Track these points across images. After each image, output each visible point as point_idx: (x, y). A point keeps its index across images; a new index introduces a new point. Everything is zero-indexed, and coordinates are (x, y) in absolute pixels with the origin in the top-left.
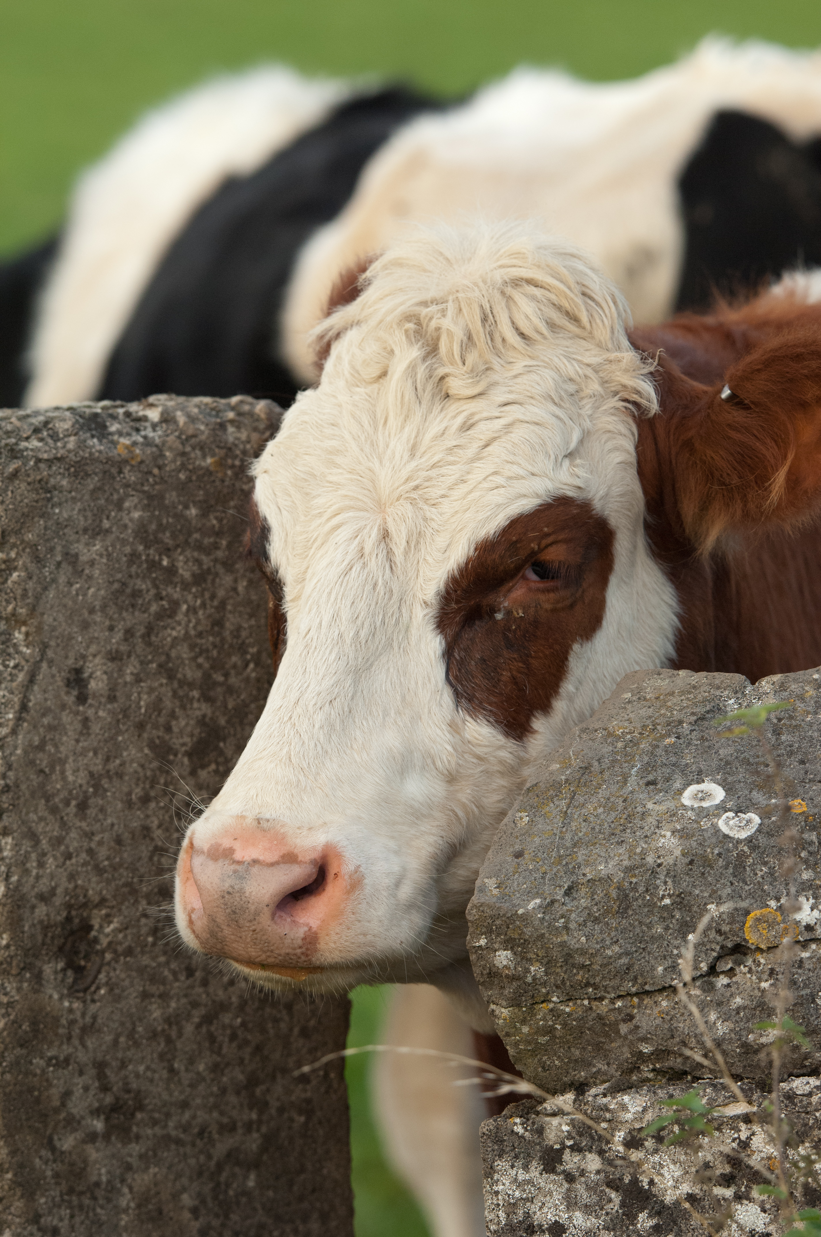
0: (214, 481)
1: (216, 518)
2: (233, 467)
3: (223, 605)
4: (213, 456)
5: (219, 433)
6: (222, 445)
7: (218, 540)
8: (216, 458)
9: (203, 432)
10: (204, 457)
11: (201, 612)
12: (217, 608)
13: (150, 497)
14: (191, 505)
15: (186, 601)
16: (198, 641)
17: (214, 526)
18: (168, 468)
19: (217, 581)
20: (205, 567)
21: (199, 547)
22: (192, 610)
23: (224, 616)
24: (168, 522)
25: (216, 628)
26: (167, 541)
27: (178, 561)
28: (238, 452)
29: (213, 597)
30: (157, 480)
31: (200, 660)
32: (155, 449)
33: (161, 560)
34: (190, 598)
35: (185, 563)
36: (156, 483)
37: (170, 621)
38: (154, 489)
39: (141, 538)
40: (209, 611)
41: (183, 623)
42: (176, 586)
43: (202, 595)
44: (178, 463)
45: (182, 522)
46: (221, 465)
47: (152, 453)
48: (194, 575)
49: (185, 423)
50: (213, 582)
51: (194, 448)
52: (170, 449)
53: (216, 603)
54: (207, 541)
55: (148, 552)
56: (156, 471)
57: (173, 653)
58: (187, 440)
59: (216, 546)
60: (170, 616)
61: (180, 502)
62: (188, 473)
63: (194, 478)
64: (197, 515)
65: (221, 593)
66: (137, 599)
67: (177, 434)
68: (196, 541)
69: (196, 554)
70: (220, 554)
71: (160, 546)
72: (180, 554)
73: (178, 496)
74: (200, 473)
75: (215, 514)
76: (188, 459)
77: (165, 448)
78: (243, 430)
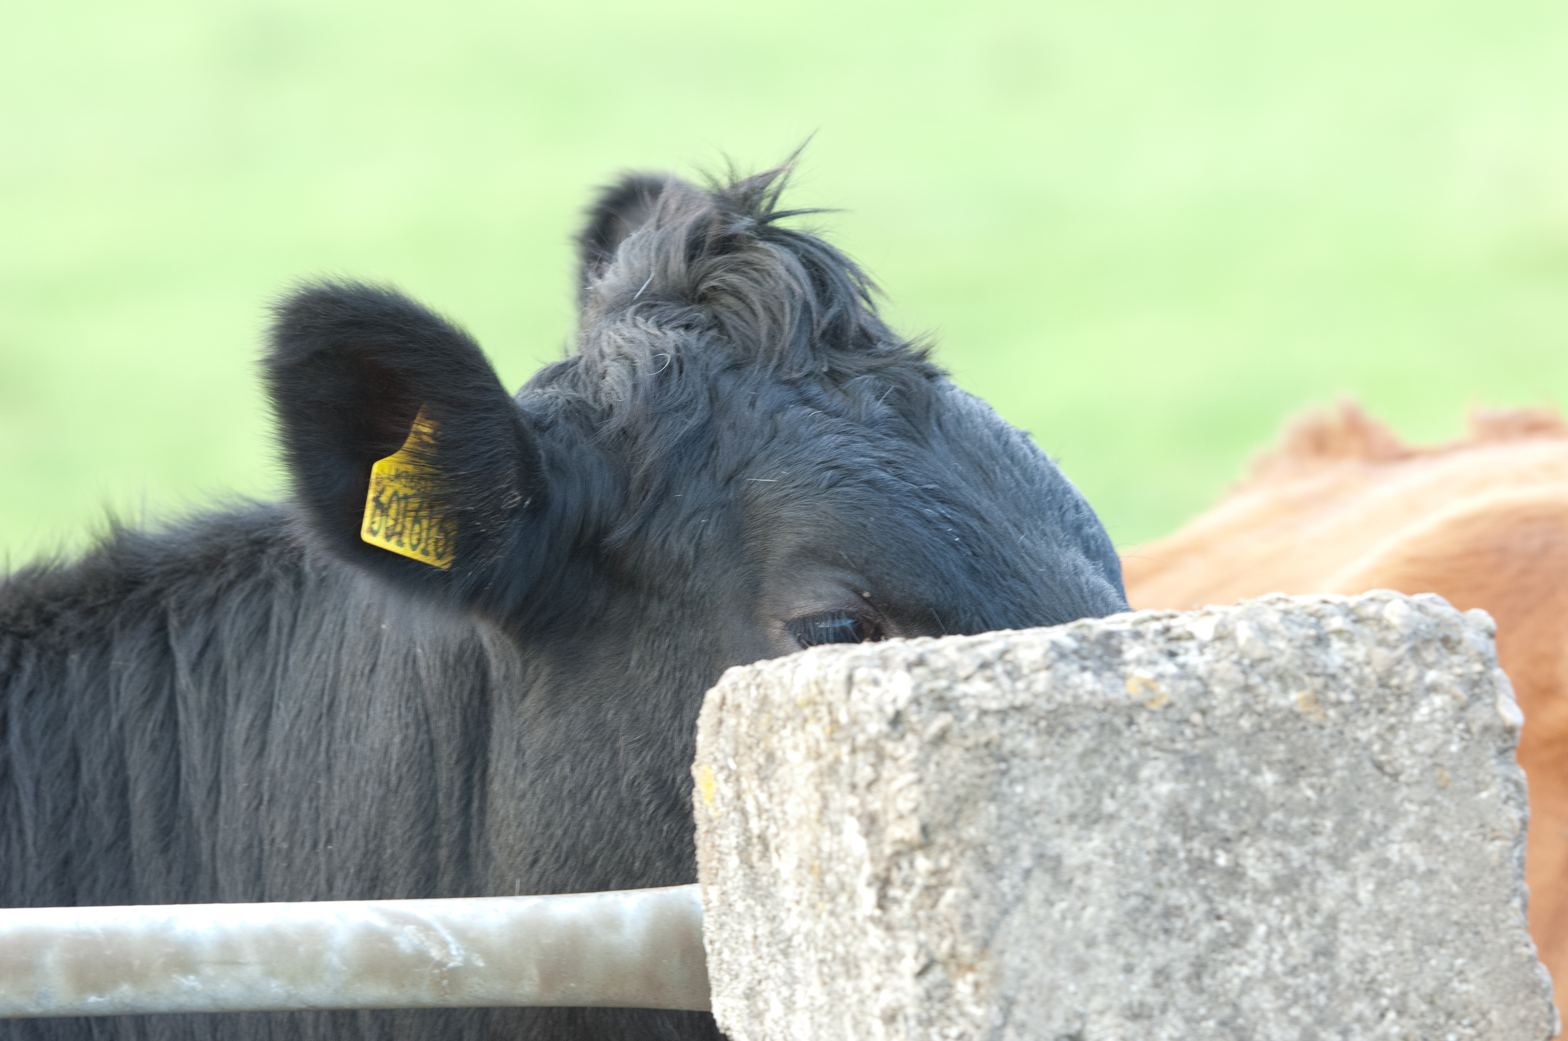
0: (1304, 729)
1: (1312, 786)
2: (1339, 703)
3: (1332, 920)
4: (1301, 687)
5: (1314, 652)
6: (1318, 670)
7: (1317, 821)
8: (1307, 692)
9: (1281, 652)
10: (1285, 690)
11: (1292, 936)
12: (1320, 927)
13: (1189, 759)
14: (1264, 768)
15: (1264, 920)
16: (1290, 981)
17: (1308, 799)
18: (1218, 713)
19: (1320, 884)
20: (1296, 864)
21: (1283, 833)
22: (1276, 933)
23: (1336, 939)
24: (1223, 796)
25: (1322, 960)
26: (1222, 826)
27: (1246, 857)
28: (1348, 680)
29: (1313, 910)
30: (1200, 731)
31: (1295, 1011)
32: (1194, 684)
33: (1214, 857)
34: (1271, 914)
35: (1260, 858)
36: (1197, 737)
37: (1236, 952)
38: (1194, 747)
39: (1175, 824)
40: (1307, 933)
41: (1261, 954)
42: (1243, 897)
43: (1293, 909)
44: (1237, 703)
45: (1250, 795)
46: (1316, 701)
47: (1188, 690)
48: (1275, 878)
49: (1249, 640)
50: (1312, 888)
51: (1266, 679)
52: (1222, 682)
53: (1318, 919)
54: (1296, 823)
55: (1188, 845)
56: (1196, 718)
57: (1246, 1003)
58: (1252, 665)
59: (1314, 831)
60: (1235, 945)
61: (1243, 765)
62: (1255, 718)
63: (1267, 725)
64: (1276, 784)
65: (1327, 904)
66: (1174, 920)
67: (1235, 657)
68: (1277, 823)
69: (1278, 845)
70: (1321, 843)
71: (1211, 834)
72: (1249, 846)
73: (1241, 754)
74: (1278, 716)
75: (1309, 780)
76: (1256, 697)
77: (1212, 681)
78: (1358, 645)
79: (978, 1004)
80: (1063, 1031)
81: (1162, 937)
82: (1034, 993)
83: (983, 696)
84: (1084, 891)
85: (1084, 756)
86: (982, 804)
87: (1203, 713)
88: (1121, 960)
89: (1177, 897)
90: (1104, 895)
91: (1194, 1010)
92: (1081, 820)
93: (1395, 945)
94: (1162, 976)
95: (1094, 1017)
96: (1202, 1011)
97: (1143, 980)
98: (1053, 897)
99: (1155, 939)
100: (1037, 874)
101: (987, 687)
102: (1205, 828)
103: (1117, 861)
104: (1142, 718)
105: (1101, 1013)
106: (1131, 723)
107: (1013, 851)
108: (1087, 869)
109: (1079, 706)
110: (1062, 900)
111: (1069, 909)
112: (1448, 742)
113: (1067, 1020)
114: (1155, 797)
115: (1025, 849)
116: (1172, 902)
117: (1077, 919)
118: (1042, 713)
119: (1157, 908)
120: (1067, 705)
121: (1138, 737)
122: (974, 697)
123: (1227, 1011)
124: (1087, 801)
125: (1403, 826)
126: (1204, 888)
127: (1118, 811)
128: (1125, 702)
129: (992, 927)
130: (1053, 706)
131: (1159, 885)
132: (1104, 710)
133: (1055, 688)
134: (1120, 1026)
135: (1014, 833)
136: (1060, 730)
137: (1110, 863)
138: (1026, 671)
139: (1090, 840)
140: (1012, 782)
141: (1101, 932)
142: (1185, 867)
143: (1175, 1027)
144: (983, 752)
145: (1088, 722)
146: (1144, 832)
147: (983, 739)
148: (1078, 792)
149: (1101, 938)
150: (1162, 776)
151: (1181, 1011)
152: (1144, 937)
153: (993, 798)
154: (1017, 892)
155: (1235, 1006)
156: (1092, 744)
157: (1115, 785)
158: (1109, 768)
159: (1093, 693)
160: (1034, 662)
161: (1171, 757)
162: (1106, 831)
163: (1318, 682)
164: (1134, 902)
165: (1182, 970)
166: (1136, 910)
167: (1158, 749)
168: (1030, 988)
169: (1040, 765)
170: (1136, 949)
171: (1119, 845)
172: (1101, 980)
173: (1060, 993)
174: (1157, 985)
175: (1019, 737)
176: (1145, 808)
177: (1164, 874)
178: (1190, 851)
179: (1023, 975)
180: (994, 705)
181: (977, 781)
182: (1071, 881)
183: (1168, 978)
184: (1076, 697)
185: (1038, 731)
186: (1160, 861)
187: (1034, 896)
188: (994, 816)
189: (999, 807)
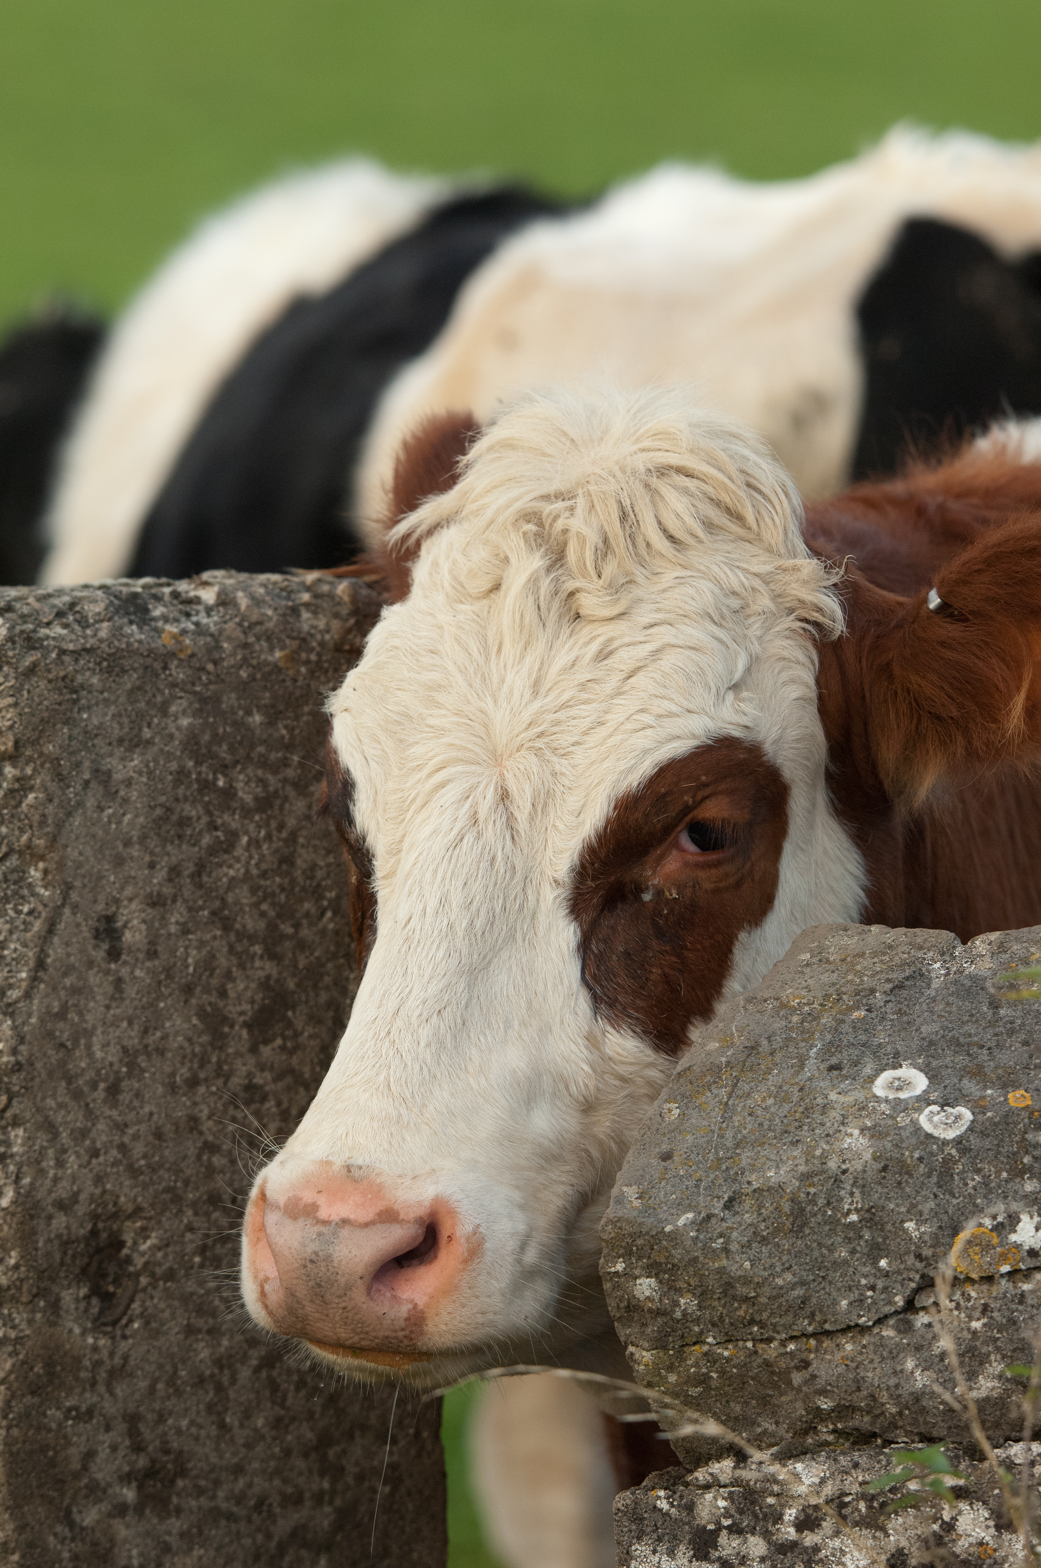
0: (284, 681)
1: (286, 727)
2: (308, 662)
3: (293, 836)
4: (283, 648)
5: (291, 620)
6: (295, 634)
7: (288, 755)
8: (287, 651)
9: (270, 619)
10: (271, 649)
11: (265, 847)
12: (285, 841)
13: (203, 700)
14: (255, 710)
15: (246, 832)
16: (262, 882)
17: (283, 737)
18: (225, 664)
19: (287, 806)
20: (271, 789)
21: (264, 763)
22: (254, 843)
23: (295, 851)
24: (225, 731)
25: (284, 867)
26: (224, 755)
27: (238, 781)
28: (314, 644)
29: (281, 827)
30: (212, 678)
31: (264, 907)
32: (209, 639)
33: (216, 779)
34: (252, 827)
35: (247, 783)
36: (210, 682)
37: (226, 856)
38: (207, 690)
39: (191, 752)
40: (275, 845)
41: (243, 858)
42: (234, 813)
43: (268, 825)
44: (239, 657)
45: (243, 731)
46: (293, 660)
47: (206, 644)
48: (256, 799)
49: (248, 607)
50: (281, 808)
51: (258, 639)
52: (229, 639)
53: (284, 835)
54: (274, 756)
55: (199, 769)
56: (210, 667)
57: (230, 898)
58: (250, 627)
59: (285, 763)
60: (226, 851)
61: (240, 707)
62: (251, 669)
63: (259, 676)
64: (261, 724)
65: (291, 822)
66: (185, 828)
67: (237, 620)
68: (261, 755)
69: (260, 772)
70: (290, 773)
71: (215, 761)
72: (240, 772)
73: (238, 699)
74: (267, 669)
75: (285, 722)
76: (252, 653)
77: (222, 638)
78: (321, 616)
79: (46, 887)
80: (104, 913)
81: (177, 842)
82: (86, 881)
83: (62, 638)
84: (126, 801)
85: (131, 691)
86: (59, 726)
87: (215, 663)
88: (147, 858)
89: (188, 810)
90: (139, 805)
91: (195, 902)
92: (126, 743)
93: (335, 858)
94: (174, 872)
95: (125, 903)
96: (200, 903)
97: (161, 875)
98: (103, 803)
99: (172, 843)
100: (93, 785)
101: (64, 632)
102: (212, 756)
103: (148, 779)
104: (173, 664)
105: (131, 900)
106: (165, 668)
107: (78, 765)
108: (129, 783)
109: (130, 651)
110: (109, 807)
111: (114, 814)
113: (107, 904)
114: (179, 728)
115: (87, 764)
116: (184, 814)
117: (119, 823)
118: (104, 656)
119: (174, 818)
120: (122, 650)
121: (170, 679)
122: (54, 638)
123: (217, 904)
124: (131, 729)
126: (209, 803)
127: (152, 738)
128: (162, 651)
129: (59, 826)
130: (113, 651)
131: (177, 800)
132: (148, 656)
133: (114, 635)
134: (144, 911)
135: (81, 751)
136: (117, 669)
137: (144, 779)
138: (91, 621)
139: (132, 760)
140: (80, 710)
141: (135, 834)
142: (195, 786)
143: (181, 914)
144: (61, 684)
145: (136, 665)
146: (169, 756)
147: (62, 674)
148: (125, 720)
149: (135, 839)
150: (184, 712)
151: (185, 901)
152: (164, 841)
153: (66, 722)
154: (78, 798)
155: (223, 900)
156: (138, 683)
157: (152, 718)
158: (148, 703)
159: (140, 642)
160: (99, 614)
161: (191, 697)
162: (142, 754)
163: (295, 644)
164: (159, 811)
165: (189, 868)
166: (160, 818)
167: (182, 690)
168: (84, 877)
169: (101, 697)
170: (158, 850)
171: (152, 764)
172: (133, 873)
173: (104, 882)
174: (170, 880)
175: (88, 673)
176: (171, 736)
177: (181, 791)
178: (200, 773)
179: (79, 865)
180: (71, 647)
181: (57, 707)
182: (117, 792)
183: (179, 874)
184: (129, 644)
185: (101, 670)
186: (179, 780)
187: (91, 802)
188: (66, 737)
189: (70, 730)
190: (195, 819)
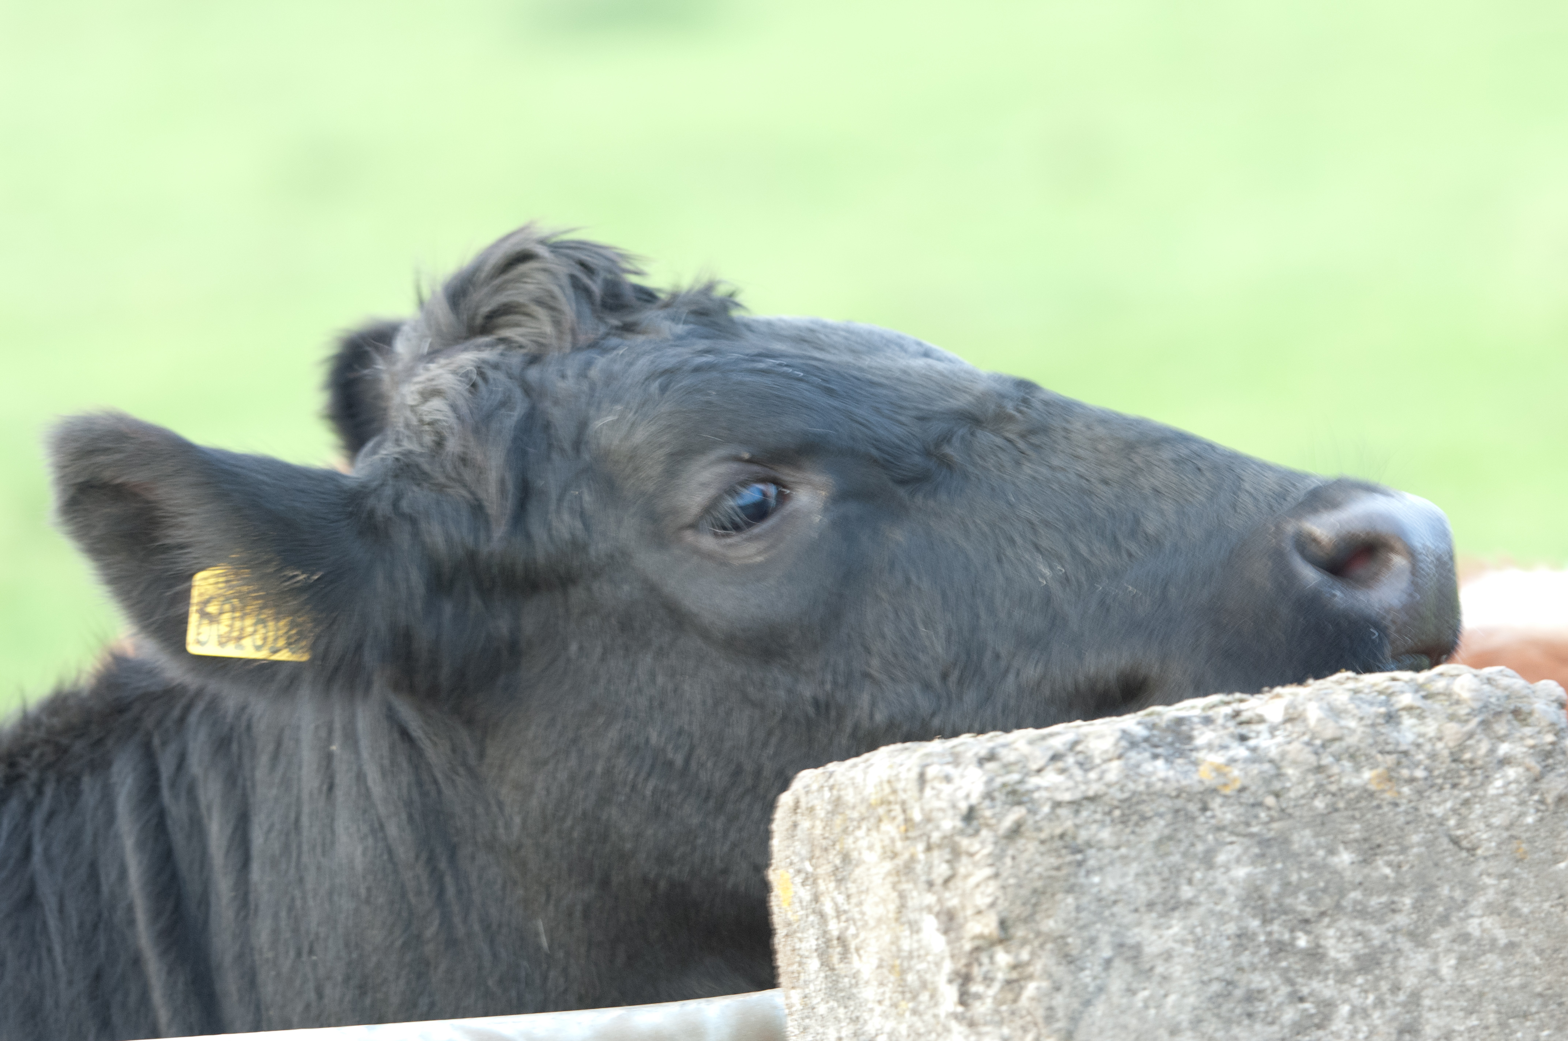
0: (1379, 807)
1: (1389, 864)
2: (1412, 780)
3: (1415, 997)
4: (1374, 766)
5: (1384, 730)
6: (1390, 748)
7: (1395, 898)
8: (1380, 770)
9: (1352, 731)
10: (1358, 769)
11: (1376, 1014)
12: (1404, 1005)
13: (1264, 843)
14: (1341, 848)
17: (1387, 877)
18: (1292, 794)
19: (1401, 962)
20: (1376, 943)
21: (1362, 912)
22: (1359, 1013)
23: (1420, 1016)
24: (1300, 878)
26: (1301, 908)
27: (1326, 937)
28: (1421, 757)
29: (1396, 988)
30: (1274, 814)
32: (1266, 766)
33: (1294, 939)
34: (1353, 993)
35: (1340, 939)
36: (1272, 819)
37: (1320, 1033)
38: (1269, 830)
39: (1254, 908)
40: (1391, 1012)
41: (1346, 1032)
42: (1326, 978)
43: (1376, 988)
44: (1311, 784)
45: (1328, 876)
46: (1390, 779)
47: (1261, 772)
48: (1357, 958)
49: (1319, 720)
50: (1394, 966)
51: (1338, 759)
52: (1295, 763)
53: (1402, 997)
54: (1375, 902)
55: (1268, 929)
56: (1270, 801)
58: (1324, 746)
59: (1393, 908)
60: (1319, 1027)
61: (1319, 846)
62: (1329, 797)
63: (1341, 805)
64: (1353, 863)
65: (1410, 981)
66: (1257, 1004)
67: (1306, 738)
68: (1356, 902)
69: (1357, 924)
70: (1401, 920)
71: (1291, 917)
72: (1328, 926)
73: (1317, 835)
74: (1352, 795)
75: (1386, 858)
76: (1329, 777)
77: (1284, 763)
78: (1429, 721)
81: (1246, 1022)
83: (1055, 788)
84: (1166, 978)
85: (1159, 842)
86: (1060, 896)
87: (1277, 795)
89: (1259, 981)
90: (1186, 982)
92: (1159, 908)
93: (1480, 1019)
98: (1135, 985)
99: (1239, 1023)
100: (1117, 963)
101: (1061, 778)
102: (1284, 910)
103: (1197, 948)
104: (1216, 803)
106: (1205, 809)
107: (1092, 941)
108: (1168, 956)
109: (1152, 794)
110: (1145, 989)
111: (1151, 997)
112: (1522, 815)
114: (1232, 881)
115: (1105, 938)
116: (1253, 986)
117: (1159, 1007)
118: (1116, 803)
119: (1239, 993)
120: (1141, 793)
121: (1213, 821)
122: (1047, 789)
124: (1164, 888)
125: (1483, 899)
126: (1287, 970)
127: (1195, 897)
128: (1199, 788)
129: (1074, 1019)
130: (1126, 795)
131: (1241, 969)
132: (1178, 796)
133: (1127, 776)
135: (1093, 923)
136: (1135, 818)
137: (1190, 949)
138: (1098, 761)
139: (1170, 927)
140: (1088, 873)
141: (1184, 1018)
142: (1266, 950)
144: (1059, 844)
145: (1162, 809)
146: (1222, 917)
147: (1058, 831)
148: (1155, 879)
149: (1185, 1024)
150: (1238, 861)
152: (1228, 1022)
153: (1070, 890)
154: (1098, 982)
156: (1167, 832)
157: (1192, 872)
158: (1185, 854)
159: (1165, 780)
160: (1106, 752)
161: (1246, 841)
162: (1185, 918)
163: (1391, 760)
164: (1216, 987)
166: (1218, 995)
167: (1232, 833)
169: (1117, 854)
171: (1199, 930)
175: (1094, 827)
176: (1223, 893)
177: (1245, 959)
178: (1270, 934)
180: (1067, 797)
181: (1054, 873)
182: (1152, 969)
184: (1148, 785)
185: (1113, 821)
186: (1241, 945)
187: (1116, 985)
188: (1072, 908)
189: (1077, 899)
190: (1269, 991)
